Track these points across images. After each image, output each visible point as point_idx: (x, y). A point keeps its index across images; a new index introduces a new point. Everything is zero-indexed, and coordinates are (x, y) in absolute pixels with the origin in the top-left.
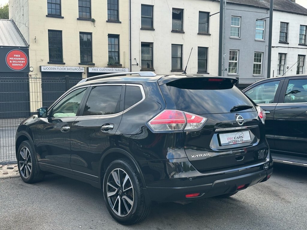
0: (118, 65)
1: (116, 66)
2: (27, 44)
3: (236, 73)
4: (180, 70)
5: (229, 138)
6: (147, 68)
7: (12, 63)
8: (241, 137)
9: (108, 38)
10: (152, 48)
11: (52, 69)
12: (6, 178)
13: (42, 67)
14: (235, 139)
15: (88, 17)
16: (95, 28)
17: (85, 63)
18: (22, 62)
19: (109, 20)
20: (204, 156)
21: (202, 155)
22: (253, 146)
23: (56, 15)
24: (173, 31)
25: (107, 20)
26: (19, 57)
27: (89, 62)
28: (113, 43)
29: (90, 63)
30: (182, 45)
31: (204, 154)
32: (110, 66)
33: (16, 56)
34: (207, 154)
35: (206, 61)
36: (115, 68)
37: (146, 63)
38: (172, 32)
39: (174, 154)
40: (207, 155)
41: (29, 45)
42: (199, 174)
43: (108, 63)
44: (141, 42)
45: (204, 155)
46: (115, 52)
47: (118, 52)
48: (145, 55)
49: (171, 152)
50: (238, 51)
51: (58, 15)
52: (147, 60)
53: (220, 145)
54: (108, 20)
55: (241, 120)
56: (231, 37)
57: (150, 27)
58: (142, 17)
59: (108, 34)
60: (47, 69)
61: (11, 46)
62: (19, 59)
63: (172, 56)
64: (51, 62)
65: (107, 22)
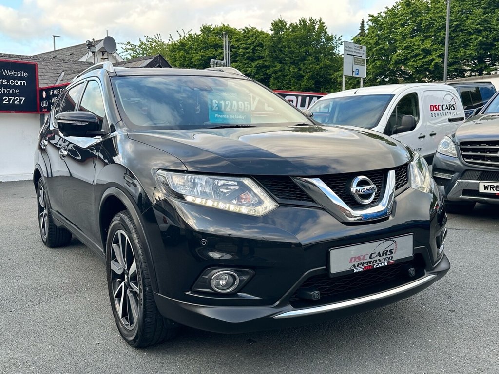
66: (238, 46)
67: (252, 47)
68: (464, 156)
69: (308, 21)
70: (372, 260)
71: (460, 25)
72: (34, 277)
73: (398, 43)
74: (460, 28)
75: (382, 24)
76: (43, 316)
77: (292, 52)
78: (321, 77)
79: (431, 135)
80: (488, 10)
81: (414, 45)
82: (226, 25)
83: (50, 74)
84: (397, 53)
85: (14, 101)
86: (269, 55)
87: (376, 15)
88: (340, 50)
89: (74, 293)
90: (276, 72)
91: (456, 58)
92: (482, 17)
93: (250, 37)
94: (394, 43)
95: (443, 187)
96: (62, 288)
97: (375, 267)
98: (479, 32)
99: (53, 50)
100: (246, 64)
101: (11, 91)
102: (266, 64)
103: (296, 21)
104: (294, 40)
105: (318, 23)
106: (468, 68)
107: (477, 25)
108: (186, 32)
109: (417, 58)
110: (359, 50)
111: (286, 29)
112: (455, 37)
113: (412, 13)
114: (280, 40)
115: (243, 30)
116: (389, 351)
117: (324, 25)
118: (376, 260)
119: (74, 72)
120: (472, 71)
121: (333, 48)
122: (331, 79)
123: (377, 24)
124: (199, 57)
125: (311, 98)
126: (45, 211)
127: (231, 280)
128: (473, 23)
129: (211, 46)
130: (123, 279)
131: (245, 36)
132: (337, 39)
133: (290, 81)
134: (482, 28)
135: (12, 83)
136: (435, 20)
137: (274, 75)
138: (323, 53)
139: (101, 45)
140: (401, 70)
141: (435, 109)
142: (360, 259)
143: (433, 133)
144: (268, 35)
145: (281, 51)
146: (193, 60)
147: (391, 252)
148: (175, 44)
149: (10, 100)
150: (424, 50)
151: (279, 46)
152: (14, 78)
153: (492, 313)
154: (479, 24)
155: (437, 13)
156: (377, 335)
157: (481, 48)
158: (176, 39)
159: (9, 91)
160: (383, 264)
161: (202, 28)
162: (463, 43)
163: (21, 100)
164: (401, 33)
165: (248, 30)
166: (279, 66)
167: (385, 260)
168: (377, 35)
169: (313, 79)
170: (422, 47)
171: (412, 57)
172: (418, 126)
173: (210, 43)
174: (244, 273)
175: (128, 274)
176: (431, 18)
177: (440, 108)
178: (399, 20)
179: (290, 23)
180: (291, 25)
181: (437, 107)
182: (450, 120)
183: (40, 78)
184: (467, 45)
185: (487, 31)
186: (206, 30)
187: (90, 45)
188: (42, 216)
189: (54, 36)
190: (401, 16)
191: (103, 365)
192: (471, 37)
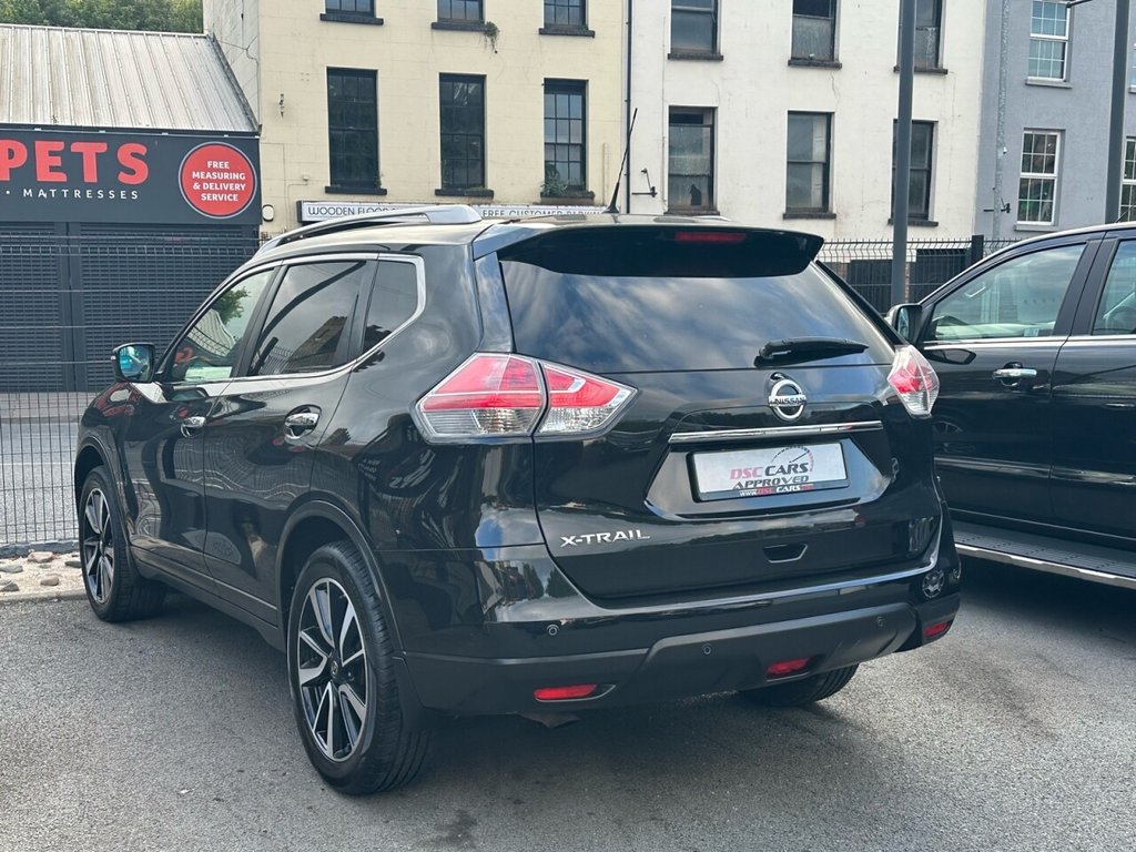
0: (578, 194)
1: (572, 197)
2: (256, 122)
3: (1050, 220)
4: (820, 210)
5: (740, 471)
6: (693, 207)
7: (202, 191)
8: (799, 469)
9: (545, 93)
10: (712, 127)
11: (339, 211)
12: (43, 600)
13: (305, 207)
14: (767, 474)
15: (472, 17)
16: (496, 55)
17: (460, 189)
18: (237, 187)
19: (551, 25)
20: (617, 537)
21: (608, 535)
22: (859, 503)
23: (355, 12)
24: (795, 62)
25: (543, 27)
26: (224, 171)
27: (474, 185)
28: (562, 113)
29: (474, 189)
30: (829, 116)
31: (618, 533)
32: (551, 200)
33: (215, 165)
34: (631, 533)
35: (925, 176)
36: (566, 205)
37: (688, 187)
38: (790, 63)
39: (502, 526)
40: (631, 536)
41: (260, 126)
42: (592, 611)
43: (542, 189)
44: (670, 107)
45: (620, 535)
46: (569, 145)
47: (583, 148)
48: (683, 157)
49: (493, 517)
50: (1058, 135)
51: (365, 13)
52: (692, 176)
53: (696, 497)
54: (545, 24)
55: (789, 397)
56: (1030, 78)
57: (704, 48)
58: (673, 10)
59: (545, 79)
60: (324, 211)
61: (200, 129)
62: (226, 176)
63: (788, 157)
64: (338, 186)
65: (542, 32)
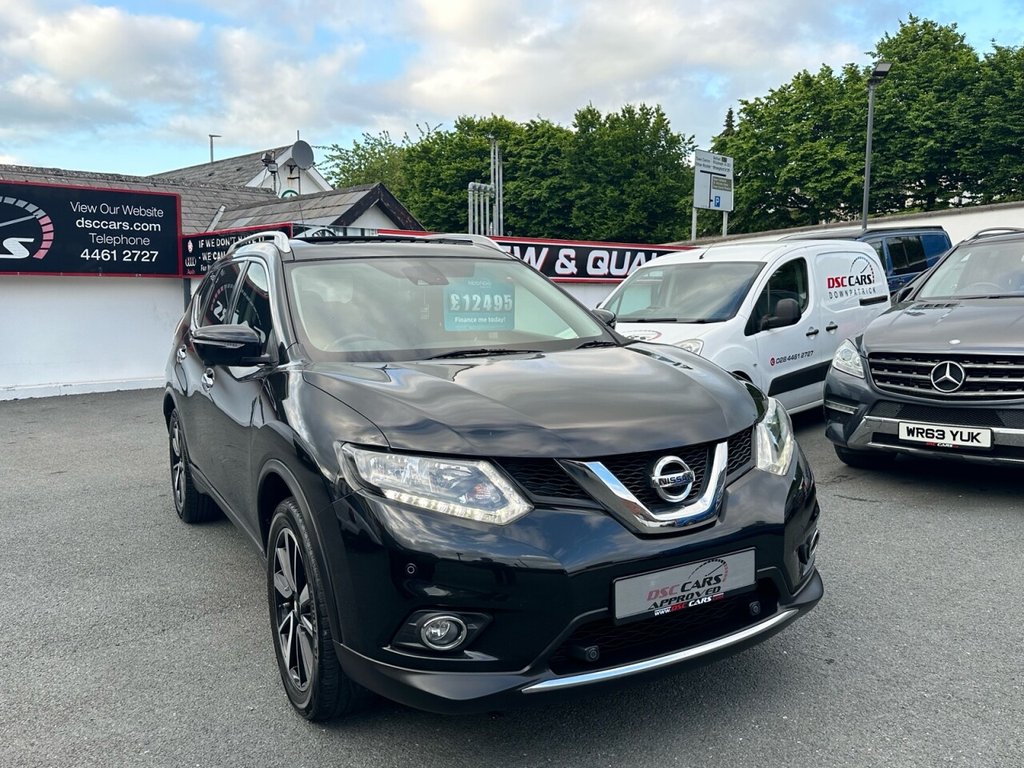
66: (519, 153)
67: (542, 155)
68: (875, 377)
69: (637, 110)
70: (686, 594)
71: (896, 119)
72: (159, 580)
73: (789, 149)
74: (895, 124)
75: (762, 116)
76: (168, 655)
77: (609, 164)
78: (658, 206)
79: (828, 329)
80: (944, 95)
81: (816, 152)
82: (499, 117)
83: (200, 210)
84: (789, 167)
85: (141, 257)
86: (570, 168)
87: (752, 101)
88: (690, 160)
89: (221, 612)
90: (581, 197)
91: (890, 177)
92: (934, 107)
93: (538, 137)
94: (783, 148)
95: (841, 425)
96: (202, 601)
97: (690, 605)
98: (927, 132)
99: (210, 161)
100: (531, 182)
101: (136, 241)
102: (566, 183)
103: (617, 110)
104: (614, 143)
105: (655, 114)
106: (909, 193)
107: (924, 120)
108: (432, 129)
109: (823, 176)
110: (721, 164)
111: (600, 124)
112: (886, 140)
113: (813, 98)
114: (589, 143)
115: (528, 125)
116: (715, 736)
117: (664, 117)
118: (693, 594)
119: (241, 207)
120: (916, 197)
121: (679, 156)
122: (675, 209)
123: (755, 117)
124: (452, 172)
125: (634, 254)
126: (181, 464)
127: (455, 629)
128: (919, 116)
129: (472, 153)
130: (291, 608)
131: (530, 135)
132: (686, 141)
133: (605, 212)
134: (933, 126)
135: (137, 226)
136: (852, 111)
137: (579, 202)
138: (663, 165)
139: (288, 155)
140: (794, 195)
141: (836, 285)
142: (665, 594)
143: (833, 325)
144: (569, 133)
145: (591, 161)
146: (442, 176)
147: (718, 579)
148: (413, 149)
149: (134, 255)
150: (833, 162)
151: (588, 153)
152: (142, 220)
153: (895, 667)
154: (928, 118)
155: (858, 99)
156: (701, 705)
157: (931, 160)
158: (415, 140)
159: (132, 241)
160: (704, 600)
161: (458, 122)
162: (902, 149)
163: (152, 256)
164: (794, 131)
165: (536, 126)
166: (587, 187)
167: (707, 593)
168: (754, 135)
169: (645, 210)
170: (830, 157)
171: (815, 173)
172: (805, 316)
173: (471, 148)
174: (474, 619)
175: (298, 601)
176: (846, 107)
177: (846, 282)
178: (793, 111)
179: (607, 115)
180: (608, 118)
181: (840, 280)
182: (863, 302)
183: (183, 216)
184: (909, 154)
185: (943, 130)
186: (466, 125)
187: (268, 159)
188: (176, 469)
189: (211, 136)
190: (796, 102)
191: (255, 750)
192: (915, 141)
